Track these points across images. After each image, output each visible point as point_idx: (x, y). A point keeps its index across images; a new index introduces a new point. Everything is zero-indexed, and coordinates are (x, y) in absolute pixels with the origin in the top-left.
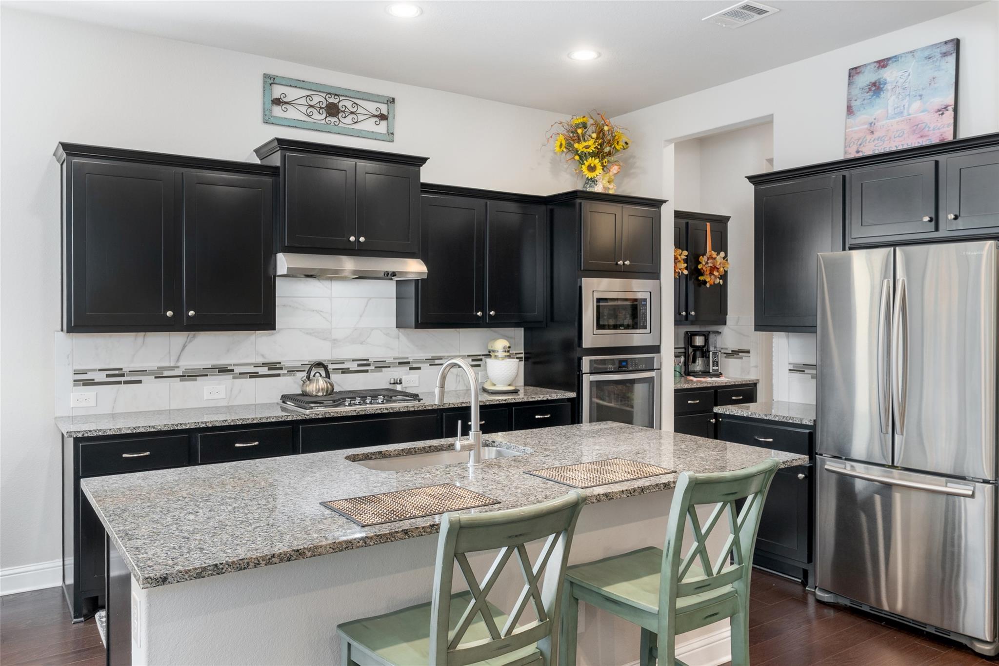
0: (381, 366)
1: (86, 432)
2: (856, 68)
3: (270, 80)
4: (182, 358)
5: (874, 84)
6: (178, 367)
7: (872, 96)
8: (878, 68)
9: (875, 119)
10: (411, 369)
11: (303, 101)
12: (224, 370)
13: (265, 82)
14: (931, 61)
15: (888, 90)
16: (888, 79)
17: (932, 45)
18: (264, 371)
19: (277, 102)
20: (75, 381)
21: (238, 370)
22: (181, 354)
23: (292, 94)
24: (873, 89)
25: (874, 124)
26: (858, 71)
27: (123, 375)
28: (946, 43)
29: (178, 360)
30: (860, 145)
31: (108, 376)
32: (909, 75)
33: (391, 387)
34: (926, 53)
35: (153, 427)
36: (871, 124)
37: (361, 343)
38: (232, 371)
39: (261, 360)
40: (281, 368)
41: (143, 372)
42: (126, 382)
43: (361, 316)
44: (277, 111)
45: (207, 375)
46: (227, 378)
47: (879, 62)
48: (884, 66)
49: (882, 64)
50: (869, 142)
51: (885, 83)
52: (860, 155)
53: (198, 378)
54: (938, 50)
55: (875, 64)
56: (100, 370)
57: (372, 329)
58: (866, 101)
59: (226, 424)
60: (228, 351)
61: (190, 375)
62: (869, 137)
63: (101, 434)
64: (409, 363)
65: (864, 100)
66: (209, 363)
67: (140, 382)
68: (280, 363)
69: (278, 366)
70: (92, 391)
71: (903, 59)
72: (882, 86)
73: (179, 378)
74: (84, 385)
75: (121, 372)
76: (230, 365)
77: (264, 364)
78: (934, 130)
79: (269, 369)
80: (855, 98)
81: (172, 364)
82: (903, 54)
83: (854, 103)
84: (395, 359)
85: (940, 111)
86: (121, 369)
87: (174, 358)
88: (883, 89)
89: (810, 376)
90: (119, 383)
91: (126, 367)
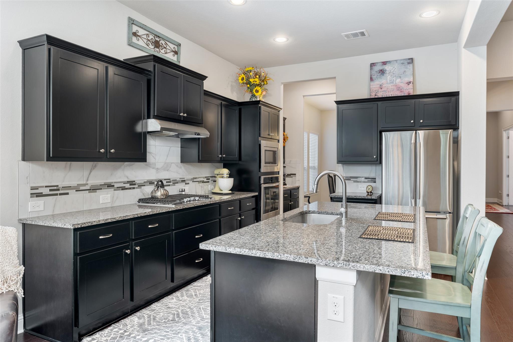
0: (175, 182)
1: (82, 224)
2: (373, 63)
3: (132, 22)
4: (89, 178)
5: (381, 70)
6: (87, 184)
7: (381, 75)
8: (383, 64)
9: (382, 84)
10: (186, 184)
11: (145, 37)
12: (110, 186)
13: (129, 22)
14: (403, 65)
15: (387, 73)
16: (387, 69)
17: (404, 59)
18: (127, 186)
19: (135, 34)
20: (31, 194)
21: (116, 185)
22: (89, 176)
23: (141, 32)
24: (381, 72)
25: (382, 85)
26: (375, 65)
27: (58, 190)
28: (409, 59)
29: (87, 180)
30: (377, 93)
31: (50, 190)
32: (395, 69)
33: (181, 193)
34: (402, 62)
35: (115, 219)
36: (381, 85)
37: (168, 171)
38: (113, 186)
39: (126, 180)
40: (135, 184)
41: (69, 188)
42: (61, 194)
43: (167, 156)
44: (134, 39)
45: (101, 189)
46: (111, 190)
47: (383, 62)
48: (385, 64)
49: (384, 63)
50: (380, 92)
51: (386, 71)
52: (376, 97)
53: (97, 191)
54: (406, 61)
55: (381, 63)
56: (46, 187)
57: (172, 163)
58: (378, 77)
59: (146, 215)
60: (112, 174)
61: (94, 189)
62: (380, 90)
63: (90, 224)
64: (184, 181)
65: (377, 76)
66: (102, 182)
67: (67, 194)
68: (134, 181)
69: (134, 183)
70: (40, 201)
71: (393, 63)
72: (384, 72)
73: (88, 191)
74: (37, 196)
75: (58, 188)
76: (112, 183)
77: (128, 182)
78: (406, 90)
79: (130, 185)
80: (374, 75)
81: (84, 183)
82: (393, 61)
83: (373, 77)
84: (180, 179)
85: (408, 83)
86: (57, 186)
87: (85, 179)
88: (385, 73)
89: (353, 181)
90: (56, 195)
91: (61, 185)
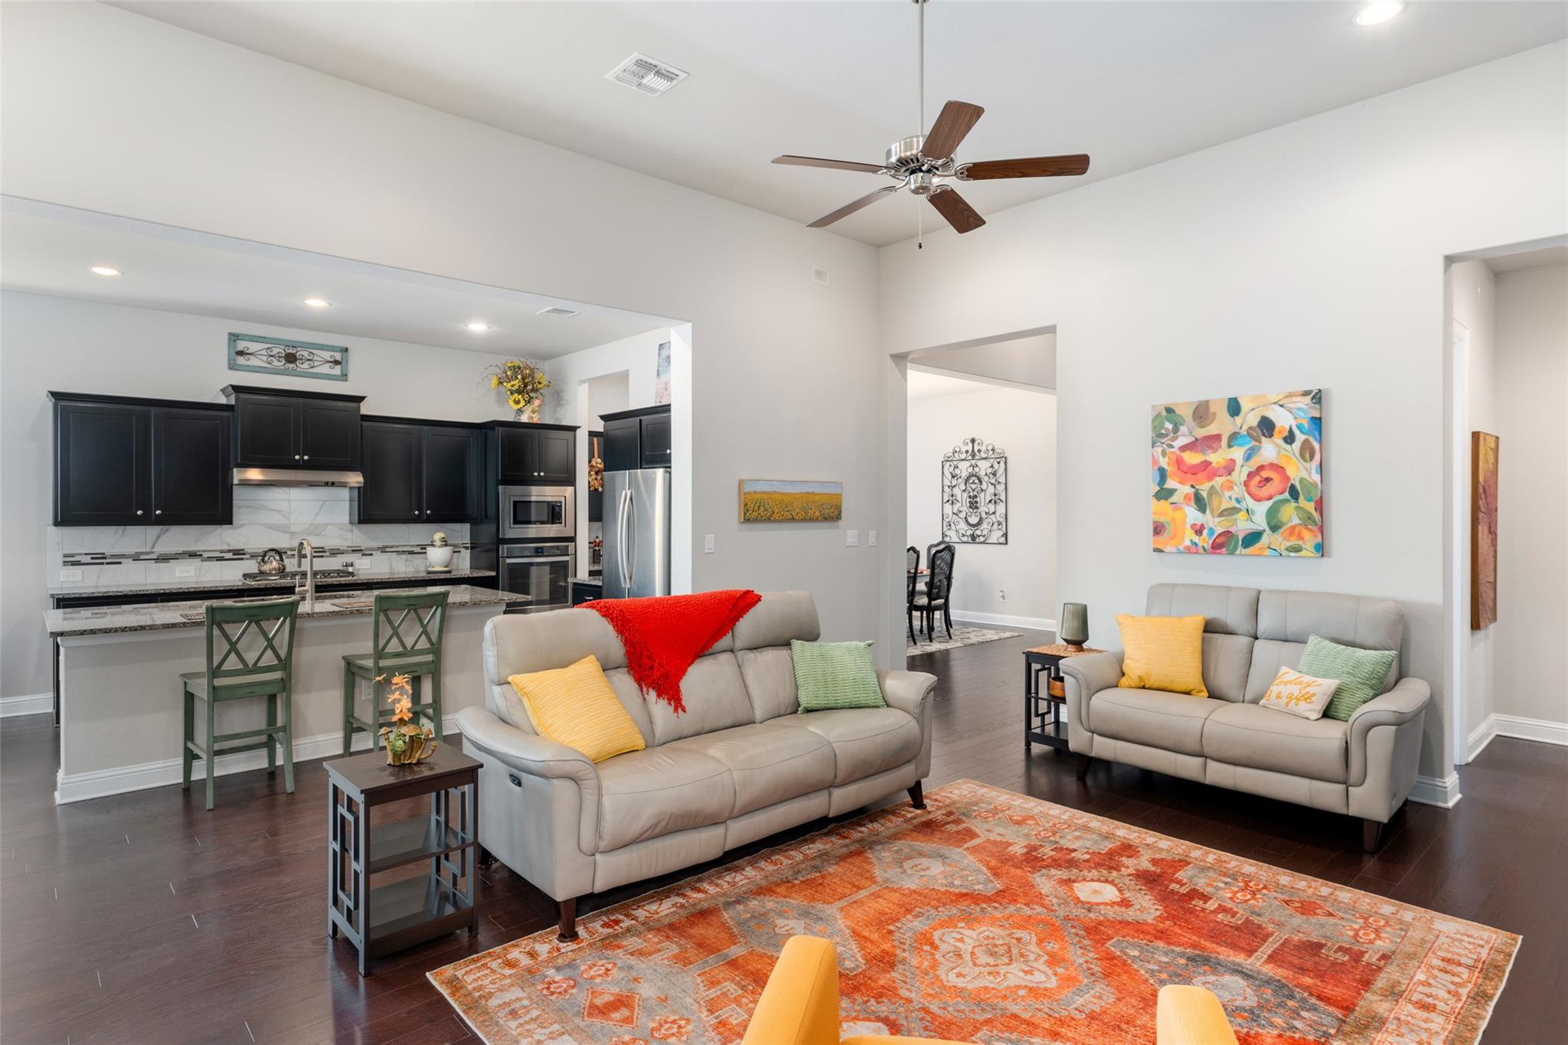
0: (335, 553)
1: (66, 594)
2: (661, 344)
3: (234, 337)
4: (157, 545)
5: (668, 357)
6: (153, 552)
7: (667, 365)
9: (668, 381)
10: (363, 555)
11: (264, 352)
12: (193, 555)
13: (230, 339)
18: (230, 555)
19: (241, 353)
20: (64, 562)
21: (205, 555)
22: (155, 543)
23: (253, 347)
24: (668, 360)
26: (662, 346)
27: (105, 558)
29: (153, 547)
30: (662, 397)
31: (92, 558)
33: (344, 568)
35: (120, 592)
36: (666, 384)
37: (318, 535)
38: (201, 555)
39: (227, 548)
40: (244, 554)
41: (123, 556)
42: (107, 563)
43: (317, 514)
44: (241, 360)
45: (178, 559)
46: (197, 561)
50: (665, 396)
52: (661, 404)
53: (171, 561)
56: (86, 554)
57: (328, 524)
59: (181, 591)
60: (197, 540)
61: (164, 559)
62: (665, 393)
63: (77, 596)
64: (361, 550)
65: (664, 367)
66: (180, 550)
67: (120, 563)
68: (243, 550)
69: (242, 552)
70: (79, 569)
73: (153, 561)
74: (72, 565)
75: (104, 556)
76: (199, 551)
77: (229, 551)
79: (234, 555)
80: (661, 365)
81: (148, 550)
83: (661, 369)
84: (348, 547)
86: (103, 554)
87: (149, 545)
90: (103, 563)
91: (108, 552)
